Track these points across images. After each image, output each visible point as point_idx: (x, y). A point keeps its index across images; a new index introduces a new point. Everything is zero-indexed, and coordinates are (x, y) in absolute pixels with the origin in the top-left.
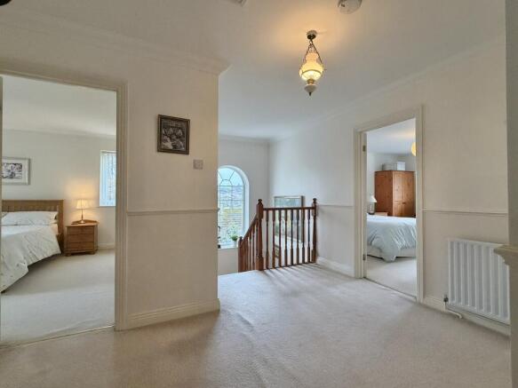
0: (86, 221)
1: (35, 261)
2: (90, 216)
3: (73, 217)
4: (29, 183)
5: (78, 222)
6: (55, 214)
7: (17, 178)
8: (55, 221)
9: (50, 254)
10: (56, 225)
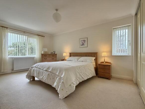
0: (106, 62)
1: (83, 80)
2: (107, 60)
3: (101, 60)
4: (87, 47)
5: (103, 62)
6: (94, 58)
7: (84, 45)
8: (94, 61)
9: (91, 76)
10: (95, 63)
